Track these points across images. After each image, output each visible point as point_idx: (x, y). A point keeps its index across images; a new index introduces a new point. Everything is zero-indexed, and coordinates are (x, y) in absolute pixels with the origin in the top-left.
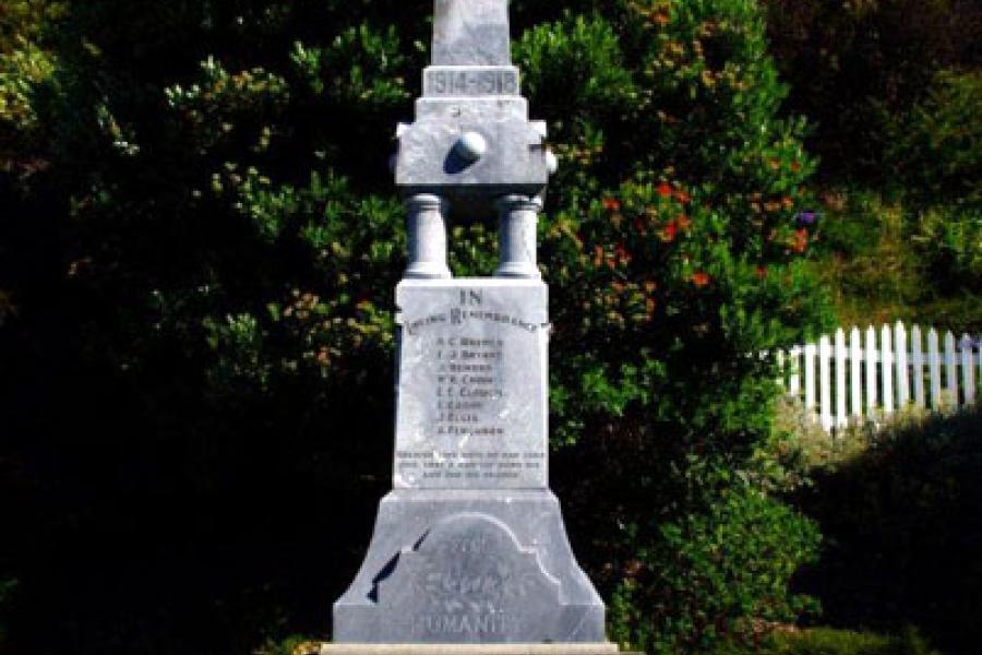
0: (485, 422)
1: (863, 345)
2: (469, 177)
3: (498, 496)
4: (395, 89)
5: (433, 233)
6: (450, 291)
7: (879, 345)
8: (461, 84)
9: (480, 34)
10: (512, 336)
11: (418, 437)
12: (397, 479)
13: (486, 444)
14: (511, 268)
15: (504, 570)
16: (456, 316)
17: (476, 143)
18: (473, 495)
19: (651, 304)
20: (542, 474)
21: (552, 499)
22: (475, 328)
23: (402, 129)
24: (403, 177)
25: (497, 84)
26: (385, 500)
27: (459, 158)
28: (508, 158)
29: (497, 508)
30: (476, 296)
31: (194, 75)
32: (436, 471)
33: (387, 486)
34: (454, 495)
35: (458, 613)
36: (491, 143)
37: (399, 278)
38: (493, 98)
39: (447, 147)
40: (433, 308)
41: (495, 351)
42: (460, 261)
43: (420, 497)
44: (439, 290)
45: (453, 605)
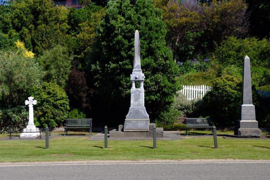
0: (138, 101)
1: (198, 88)
2: (137, 80)
3: (139, 107)
4: (130, 67)
5: (134, 85)
6: (135, 90)
7: (200, 88)
8: (136, 71)
9: (138, 66)
10: (141, 94)
11: (133, 102)
12: (131, 106)
13: (139, 103)
14: (140, 88)
15: (140, 113)
16: (136, 92)
17: (137, 77)
18: (137, 107)
19: (157, 88)
20: (144, 105)
21: (145, 108)
22: (138, 93)
23: (131, 75)
24: (131, 80)
25: (140, 71)
26: (130, 108)
27: (136, 78)
28: (140, 78)
29: (140, 108)
30: (138, 90)
31: (109, 64)
32: (134, 105)
33: (130, 106)
34: (136, 107)
35: (136, 117)
36: (139, 77)
37: (131, 88)
38: (139, 72)
39: (135, 77)
40: (134, 91)
41: (139, 95)
42: (136, 87)
43: (133, 107)
44: (134, 90)
45: (136, 116)
